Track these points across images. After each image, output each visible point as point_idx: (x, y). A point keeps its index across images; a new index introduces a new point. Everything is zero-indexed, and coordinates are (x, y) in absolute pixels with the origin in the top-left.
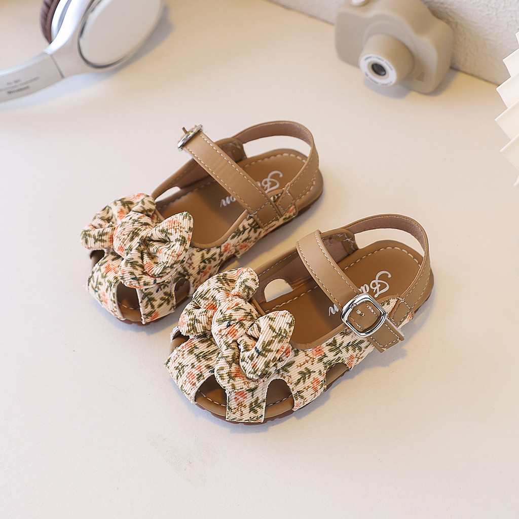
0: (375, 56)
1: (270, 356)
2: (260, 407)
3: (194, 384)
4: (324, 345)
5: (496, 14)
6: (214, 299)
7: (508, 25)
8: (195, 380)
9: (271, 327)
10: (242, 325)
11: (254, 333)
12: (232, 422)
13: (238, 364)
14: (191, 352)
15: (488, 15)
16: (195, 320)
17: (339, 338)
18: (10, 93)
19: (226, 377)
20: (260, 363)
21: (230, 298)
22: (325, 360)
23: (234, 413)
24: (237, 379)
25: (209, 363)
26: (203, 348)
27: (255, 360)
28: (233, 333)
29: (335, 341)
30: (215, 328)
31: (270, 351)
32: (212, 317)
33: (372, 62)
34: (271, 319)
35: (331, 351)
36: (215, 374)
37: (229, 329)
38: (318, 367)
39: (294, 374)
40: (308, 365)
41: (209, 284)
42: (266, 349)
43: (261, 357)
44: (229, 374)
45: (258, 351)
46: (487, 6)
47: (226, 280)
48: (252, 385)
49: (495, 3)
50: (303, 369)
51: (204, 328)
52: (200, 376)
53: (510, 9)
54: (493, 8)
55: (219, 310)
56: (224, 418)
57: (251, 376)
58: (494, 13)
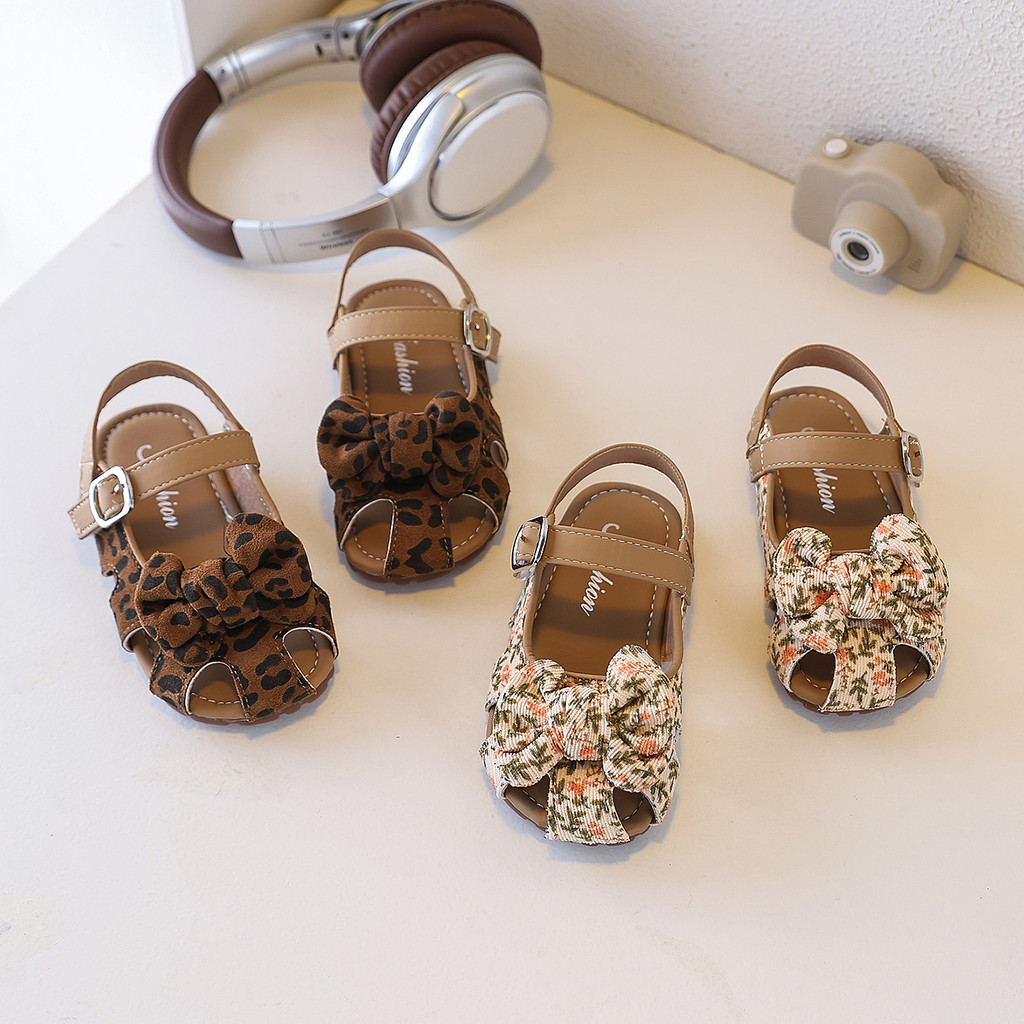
0: (856, 231)
18: (324, 248)
33: (849, 239)
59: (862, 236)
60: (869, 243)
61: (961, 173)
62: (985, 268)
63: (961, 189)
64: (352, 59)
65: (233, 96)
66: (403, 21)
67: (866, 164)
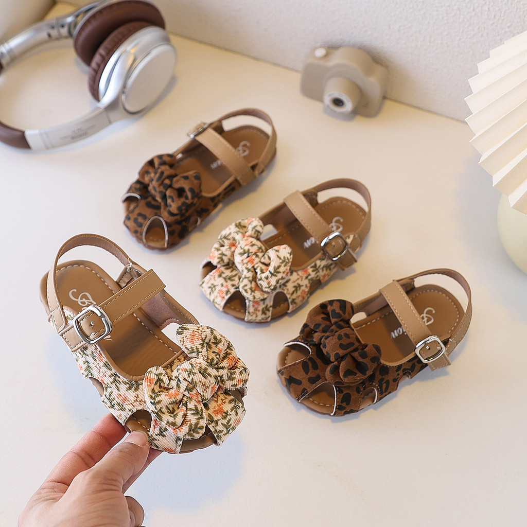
0: (337, 92)
1: (279, 276)
2: (269, 310)
3: (224, 298)
4: (309, 267)
6: (234, 239)
8: (224, 295)
9: (278, 257)
10: (257, 256)
11: (267, 261)
12: (249, 322)
13: (256, 282)
14: (220, 276)
16: (223, 254)
17: (318, 263)
19: (249, 291)
20: (273, 281)
21: (246, 238)
22: (310, 277)
23: (252, 316)
24: (256, 292)
25: (233, 283)
26: (228, 273)
27: (270, 279)
28: (251, 261)
29: (316, 265)
30: (238, 260)
31: (279, 272)
32: (234, 252)
33: (333, 97)
34: (277, 251)
35: (313, 271)
36: (241, 289)
37: (248, 259)
38: (305, 282)
39: (290, 287)
40: (299, 281)
41: (230, 229)
42: (277, 271)
43: (273, 277)
44: (251, 289)
45: (271, 273)
47: (241, 226)
48: (266, 296)
50: (295, 284)
51: (229, 259)
52: (228, 292)
55: (239, 246)
56: (243, 320)
57: (267, 290)
59: (340, 95)
64: (66, 37)
65: (8, 64)
66: (94, 16)
67: (337, 59)
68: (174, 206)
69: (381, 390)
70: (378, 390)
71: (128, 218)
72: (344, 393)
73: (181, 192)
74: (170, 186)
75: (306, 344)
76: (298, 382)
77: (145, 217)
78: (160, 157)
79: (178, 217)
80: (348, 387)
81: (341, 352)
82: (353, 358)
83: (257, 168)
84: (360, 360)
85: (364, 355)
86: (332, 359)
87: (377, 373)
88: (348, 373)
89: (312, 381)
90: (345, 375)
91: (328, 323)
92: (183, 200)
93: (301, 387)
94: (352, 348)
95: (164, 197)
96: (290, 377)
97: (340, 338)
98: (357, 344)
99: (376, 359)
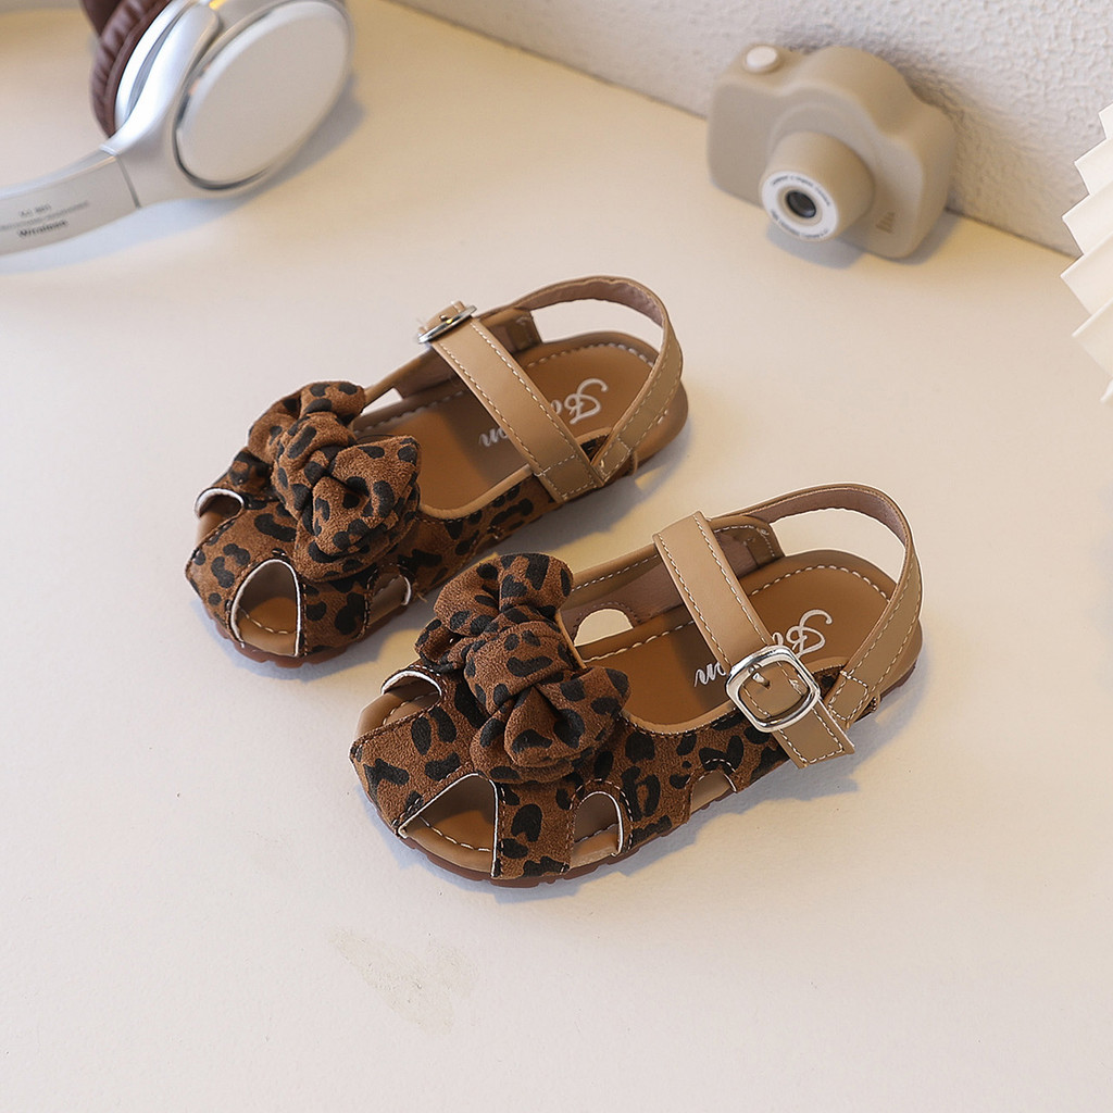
0: (796, 175)
5: (1046, 95)
7: (1069, 118)
15: (1028, 96)
18: (24, 233)
33: (785, 188)
46: (1027, 76)
49: (1044, 72)
53: (1075, 84)
54: (1038, 81)
58: (1041, 93)
59: (803, 181)
60: (814, 190)
61: (943, 86)
62: (991, 225)
63: (946, 110)
68: (327, 531)
69: (634, 806)
70: (621, 800)
71: (199, 556)
72: (522, 803)
73: (354, 492)
74: (326, 472)
75: (432, 675)
76: (398, 777)
77: (243, 558)
78: (318, 389)
79: (337, 566)
80: (530, 786)
81: (512, 682)
82: (546, 700)
83: (604, 451)
84: (564, 704)
85: (575, 693)
86: (490, 704)
87: (619, 754)
88: (527, 738)
89: (437, 771)
90: (519, 743)
91: (489, 609)
92: (354, 514)
93: (404, 791)
94: (543, 672)
95: (306, 505)
96: (378, 761)
97: (511, 644)
98: (558, 663)
99: (609, 706)
